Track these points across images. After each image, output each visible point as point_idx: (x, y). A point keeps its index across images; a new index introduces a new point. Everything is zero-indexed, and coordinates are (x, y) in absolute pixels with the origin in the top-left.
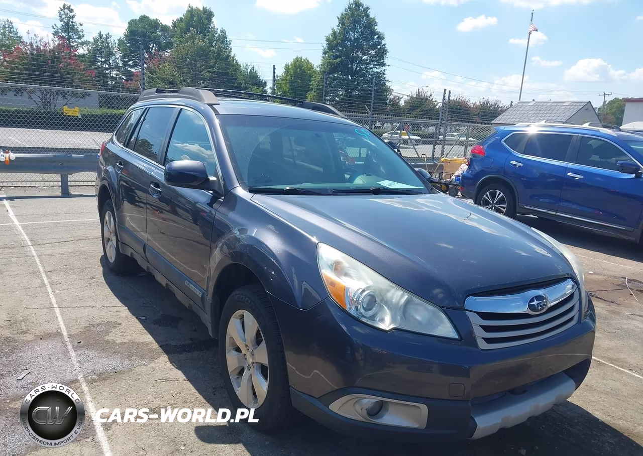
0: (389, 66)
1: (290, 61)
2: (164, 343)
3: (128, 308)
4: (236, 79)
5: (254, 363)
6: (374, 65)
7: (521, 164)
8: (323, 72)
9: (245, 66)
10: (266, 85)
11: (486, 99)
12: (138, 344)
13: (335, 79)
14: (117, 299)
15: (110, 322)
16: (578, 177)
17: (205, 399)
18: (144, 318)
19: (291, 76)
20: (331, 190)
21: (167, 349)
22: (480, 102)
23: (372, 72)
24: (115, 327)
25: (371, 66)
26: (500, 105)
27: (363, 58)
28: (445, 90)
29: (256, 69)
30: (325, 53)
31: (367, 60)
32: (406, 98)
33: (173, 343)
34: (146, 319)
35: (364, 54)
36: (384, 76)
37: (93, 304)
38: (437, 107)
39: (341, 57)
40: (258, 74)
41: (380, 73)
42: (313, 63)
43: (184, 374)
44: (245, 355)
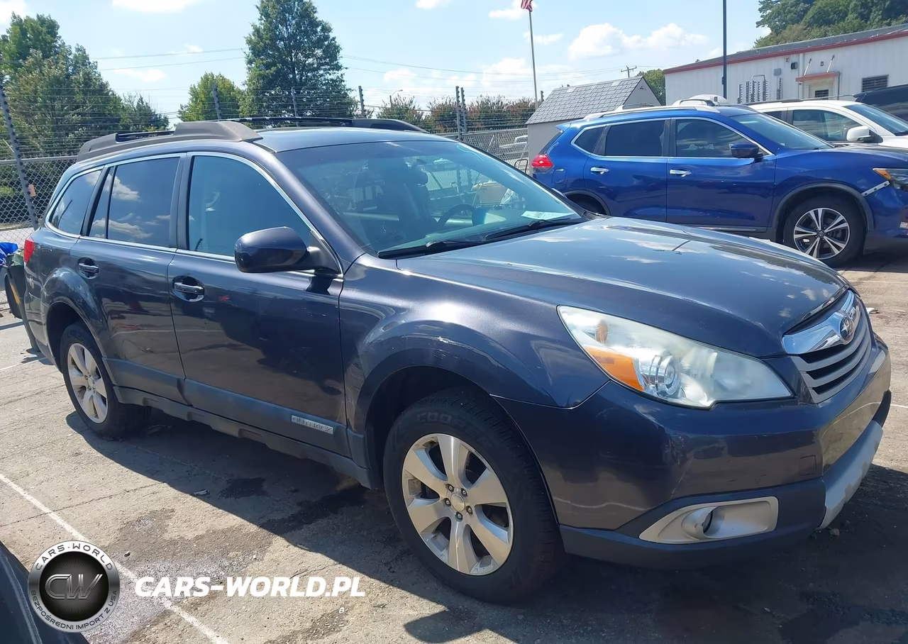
0: (346, 68)
1: (196, 81)
2: (263, 521)
3: (169, 484)
4: (119, 120)
5: (469, 507)
6: (325, 70)
7: (605, 170)
8: (255, 91)
9: (127, 98)
10: (167, 123)
11: (484, 95)
12: (223, 532)
13: (273, 98)
14: (141, 475)
15: (154, 512)
16: (684, 173)
17: (385, 582)
18: (202, 493)
19: (203, 104)
20: (483, 235)
21: (276, 528)
22: (478, 102)
23: (325, 80)
24: (169, 518)
25: (321, 72)
26: (505, 102)
27: (307, 62)
28: (457, 88)
29: (145, 100)
30: (250, 62)
31: (313, 64)
32: (377, 110)
33: (278, 517)
34: (208, 493)
35: (307, 57)
36: (343, 83)
37: (107, 492)
38: (424, 117)
39: (275, 65)
40: (152, 108)
41: (335, 81)
42: (231, 80)
43: (328, 556)
44: (447, 499)
